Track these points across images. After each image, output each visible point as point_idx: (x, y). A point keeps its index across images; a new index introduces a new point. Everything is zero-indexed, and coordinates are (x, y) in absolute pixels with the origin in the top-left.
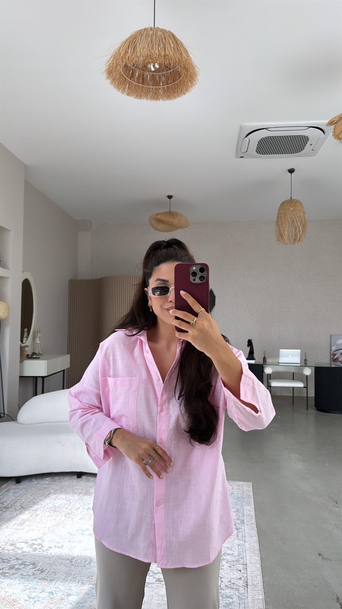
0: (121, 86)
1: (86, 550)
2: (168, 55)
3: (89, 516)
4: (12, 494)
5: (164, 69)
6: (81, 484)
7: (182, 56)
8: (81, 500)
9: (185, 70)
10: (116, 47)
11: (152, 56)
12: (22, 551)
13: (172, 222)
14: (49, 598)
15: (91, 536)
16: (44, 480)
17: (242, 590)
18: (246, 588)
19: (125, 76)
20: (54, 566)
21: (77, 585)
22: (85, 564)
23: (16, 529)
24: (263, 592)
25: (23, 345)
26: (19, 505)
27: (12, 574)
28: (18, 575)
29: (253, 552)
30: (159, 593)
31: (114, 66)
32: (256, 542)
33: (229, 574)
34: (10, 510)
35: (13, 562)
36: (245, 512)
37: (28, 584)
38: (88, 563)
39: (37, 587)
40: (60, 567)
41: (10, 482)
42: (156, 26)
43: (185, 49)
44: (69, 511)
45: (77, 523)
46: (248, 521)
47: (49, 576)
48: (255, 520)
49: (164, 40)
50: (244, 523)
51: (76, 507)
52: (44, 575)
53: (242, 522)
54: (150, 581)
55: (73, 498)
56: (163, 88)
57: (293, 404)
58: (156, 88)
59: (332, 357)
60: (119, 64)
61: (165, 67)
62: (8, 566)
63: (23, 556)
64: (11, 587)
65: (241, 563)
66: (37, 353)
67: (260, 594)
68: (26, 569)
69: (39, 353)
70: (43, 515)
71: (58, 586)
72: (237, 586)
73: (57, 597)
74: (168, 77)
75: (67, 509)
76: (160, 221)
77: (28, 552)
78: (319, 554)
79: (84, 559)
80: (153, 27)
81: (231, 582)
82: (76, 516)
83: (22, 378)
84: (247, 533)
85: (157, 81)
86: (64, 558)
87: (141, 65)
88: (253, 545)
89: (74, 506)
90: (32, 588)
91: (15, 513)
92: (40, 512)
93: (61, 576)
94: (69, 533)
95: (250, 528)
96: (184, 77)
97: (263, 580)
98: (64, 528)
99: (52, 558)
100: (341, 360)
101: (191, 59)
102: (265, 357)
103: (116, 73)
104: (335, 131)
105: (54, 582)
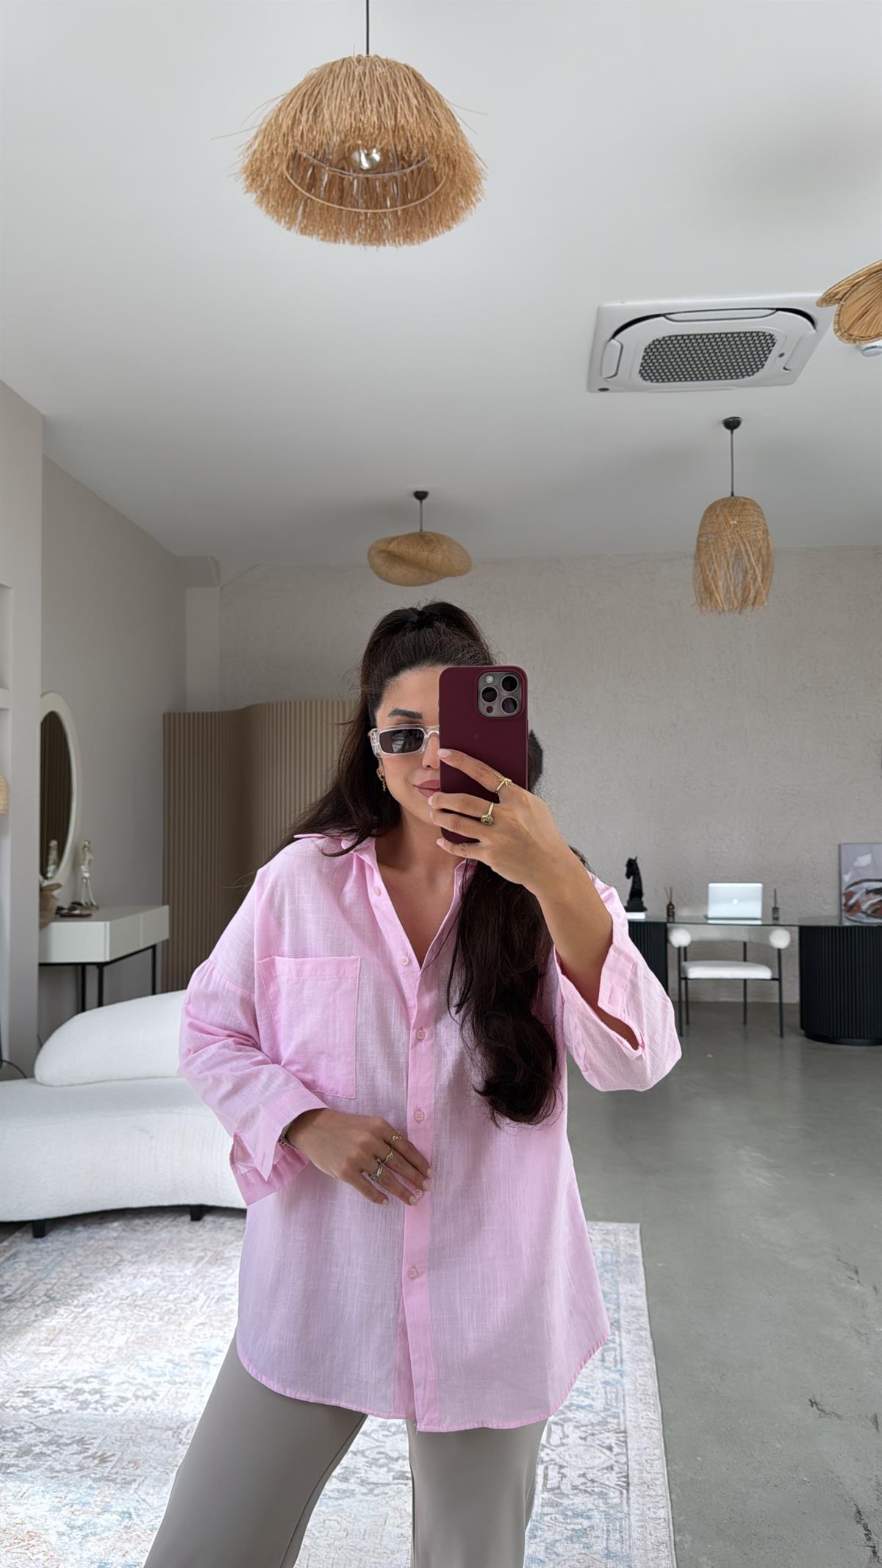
0: (284, 210)
2: (403, 126)
3: (223, 1318)
4: (24, 1265)
5: (396, 163)
6: (201, 1236)
7: (441, 129)
8: (200, 1278)
9: (449, 169)
10: (270, 109)
11: (362, 129)
12: (50, 1409)
13: (428, 561)
14: (122, 1527)
16: (107, 1228)
17: (614, 1497)
18: (625, 1492)
19: (293, 182)
20: (134, 1445)
23: (35, 1354)
24: (667, 1500)
25: (46, 883)
26: (43, 1293)
27: (26, 1467)
28: (40, 1470)
29: (644, 1401)
30: (401, 1510)
31: (265, 157)
32: (651, 1375)
33: (583, 1457)
34: (19, 1304)
35: (27, 1439)
36: (623, 1300)
37: (67, 1493)
39: (89, 1499)
40: (149, 1449)
41: (17, 1234)
42: (371, 54)
43: (447, 110)
44: (171, 1305)
45: (191, 1335)
46: (629, 1322)
47: (122, 1472)
48: (647, 1319)
49: (392, 89)
50: (619, 1328)
51: (187, 1294)
52: (106, 1470)
53: (615, 1324)
54: (380, 1478)
55: (180, 1272)
56: (392, 212)
57: (745, 1023)
58: (375, 214)
59: (844, 900)
60: (277, 154)
61: (396, 160)
62: (15, 1448)
63: (52, 1421)
64: (22, 1501)
65: (612, 1427)
66: (83, 902)
67: (660, 1505)
68: (61, 1454)
69: (89, 904)
70: (105, 1316)
71: (143, 1497)
72: (602, 1487)
73: (140, 1523)
74: (406, 183)
75: (165, 1301)
76: (396, 558)
77: (67, 1412)
78: (811, 1401)
80: (364, 54)
81: (586, 1478)
82: (189, 1319)
83: (46, 967)
84: (628, 1352)
85: (377, 195)
86: (157, 1425)
87: (335, 155)
88: (642, 1383)
89: (184, 1294)
90: (76, 1502)
91: (33, 1314)
92: (97, 1309)
93: (153, 1471)
94: (170, 1361)
95: (635, 1339)
96: (448, 185)
97: (668, 1471)
98: (158, 1349)
99: (128, 1426)
100: (868, 909)
101: (463, 137)
102: (670, 904)
103: (270, 176)
104: (841, 319)
105: (134, 1486)
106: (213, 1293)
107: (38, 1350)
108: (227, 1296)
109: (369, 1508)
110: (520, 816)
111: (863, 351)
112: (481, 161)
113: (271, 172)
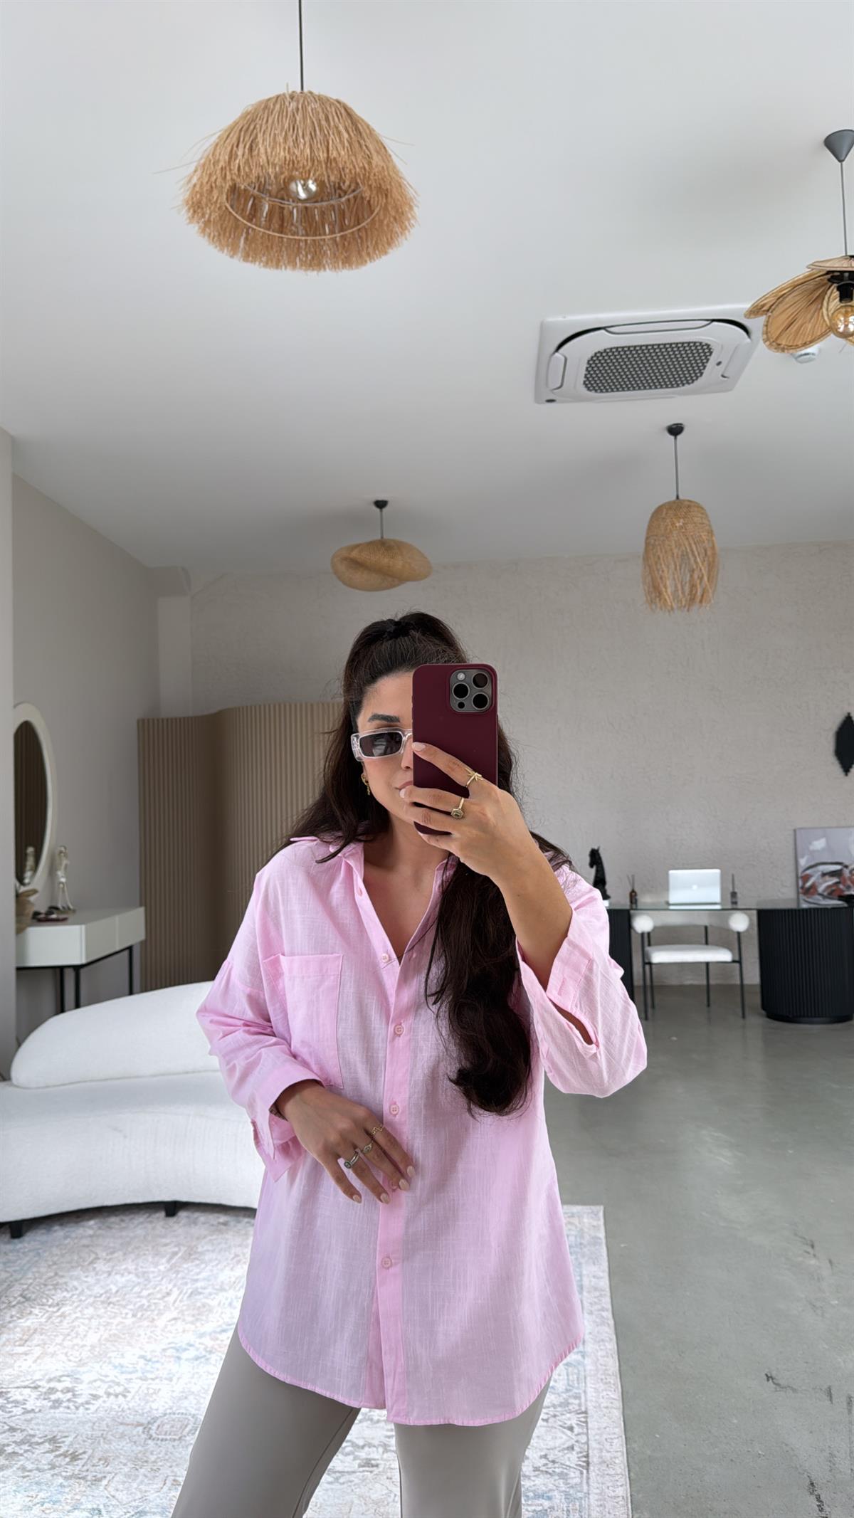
0: (226, 240)
1: (186, 1398)
2: (335, 159)
3: (196, 1312)
5: (333, 193)
6: (175, 1231)
7: (372, 160)
8: (174, 1273)
9: (382, 198)
10: (207, 145)
11: (296, 162)
12: (23, 1408)
13: (389, 567)
15: (198, 1362)
16: (83, 1226)
17: (575, 1478)
18: (585, 1471)
19: (234, 213)
20: (104, 1442)
21: (162, 1488)
22: (181, 1433)
23: (10, 1354)
24: (626, 1478)
25: (22, 889)
26: (19, 1293)
28: (12, 1470)
29: (605, 1381)
30: (366, 1497)
31: (205, 189)
32: (611, 1354)
33: (543, 1439)
36: (586, 1282)
37: (38, 1492)
38: (191, 1430)
39: (60, 1497)
40: (119, 1445)
42: (306, 90)
43: (378, 141)
44: (144, 1301)
45: (163, 1331)
46: (591, 1304)
47: (92, 1469)
48: (610, 1301)
49: (323, 122)
51: (161, 1290)
52: (77, 1467)
54: (345, 1467)
55: (155, 1267)
56: (331, 239)
57: (709, 1005)
58: (314, 241)
59: (800, 883)
60: (216, 186)
61: (333, 189)
63: (26, 1420)
65: (574, 1408)
67: (619, 1484)
68: (33, 1453)
69: (66, 907)
70: (79, 1315)
71: (113, 1493)
72: (562, 1468)
74: (344, 211)
75: (139, 1297)
76: (357, 564)
77: (40, 1411)
78: (767, 1375)
79: (179, 1421)
80: (299, 90)
81: (548, 1459)
82: (162, 1314)
83: (23, 971)
84: (590, 1333)
85: (316, 223)
86: (127, 1420)
87: (274, 186)
88: (603, 1363)
89: (158, 1289)
90: (47, 1500)
91: (8, 1315)
92: (71, 1308)
93: (123, 1467)
94: (142, 1357)
95: (598, 1320)
96: (382, 213)
97: (627, 1450)
98: (131, 1346)
99: (99, 1423)
100: (824, 891)
101: (394, 167)
102: (633, 891)
103: (210, 208)
104: (769, 330)
105: (104, 1482)
106: (186, 1288)
107: (13, 1350)
108: (200, 1290)
109: (334, 1496)
110: (490, 812)
111: (796, 358)
112: (412, 188)
113: (212, 204)
